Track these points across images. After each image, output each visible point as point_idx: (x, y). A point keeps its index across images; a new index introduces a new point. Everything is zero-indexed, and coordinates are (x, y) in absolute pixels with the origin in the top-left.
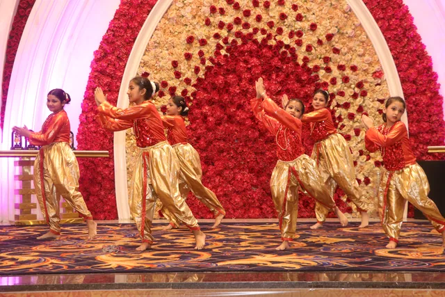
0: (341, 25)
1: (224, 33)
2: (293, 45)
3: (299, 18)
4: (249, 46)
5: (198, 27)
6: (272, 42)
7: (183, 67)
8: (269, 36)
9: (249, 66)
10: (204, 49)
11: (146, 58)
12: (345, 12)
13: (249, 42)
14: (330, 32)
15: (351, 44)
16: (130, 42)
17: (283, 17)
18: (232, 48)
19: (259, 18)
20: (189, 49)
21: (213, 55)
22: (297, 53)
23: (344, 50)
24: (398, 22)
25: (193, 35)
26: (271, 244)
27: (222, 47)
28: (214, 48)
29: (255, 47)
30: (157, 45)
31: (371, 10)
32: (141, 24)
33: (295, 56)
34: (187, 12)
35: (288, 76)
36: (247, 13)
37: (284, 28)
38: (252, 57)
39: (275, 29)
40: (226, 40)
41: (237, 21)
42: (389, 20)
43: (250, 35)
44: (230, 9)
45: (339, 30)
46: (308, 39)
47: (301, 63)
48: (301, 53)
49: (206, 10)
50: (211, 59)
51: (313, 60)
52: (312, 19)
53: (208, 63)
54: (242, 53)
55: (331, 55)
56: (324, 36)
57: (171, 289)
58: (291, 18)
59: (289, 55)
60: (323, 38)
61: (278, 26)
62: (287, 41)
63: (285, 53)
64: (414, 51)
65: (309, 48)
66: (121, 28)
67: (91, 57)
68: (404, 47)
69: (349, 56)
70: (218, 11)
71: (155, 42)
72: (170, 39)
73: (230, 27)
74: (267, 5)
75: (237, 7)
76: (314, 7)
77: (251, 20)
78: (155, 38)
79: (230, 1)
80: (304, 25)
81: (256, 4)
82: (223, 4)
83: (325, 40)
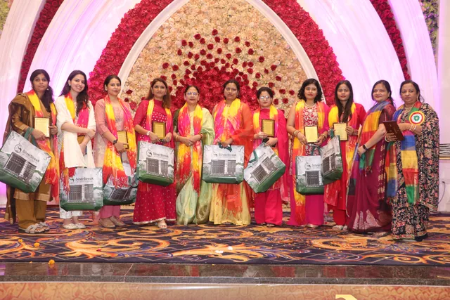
0: (283, 59)
1: (192, 61)
2: (246, 73)
3: (251, 52)
4: (212, 72)
5: (172, 56)
6: (230, 70)
8: (227, 65)
9: (211, 88)
10: (176, 73)
11: (130, 79)
12: (285, 49)
13: (211, 68)
14: (275, 64)
15: (290, 74)
16: (118, 66)
17: (238, 51)
19: (220, 51)
20: (164, 73)
21: (183, 78)
22: (249, 79)
23: (285, 78)
24: (325, 58)
25: (168, 63)
26: (223, 233)
27: (190, 72)
28: (184, 73)
29: (216, 73)
30: (139, 68)
31: (306, 49)
32: (127, 52)
33: (247, 82)
34: (164, 44)
36: (210, 47)
37: (239, 59)
38: (213, 80)
39: (232, 60)
40: (193, 67)
41: (203, 52)
42: (318, 57)
43: (213, 64)
44: (197, 43)
45: (281, 63)
46: (257, 68)
47: (251, 87)
48: (252, 79)
49: (179, 43)
50: (181, 81)
51: (260, 84)
52: (261, 53)
53: (179, 84)
54: (206, 77)
55: (275, 81)
56: (270, 67)
57: (124, 282)
58: (245, 50)
59: (242, 80)
60: (269, 68)
61: (235, 57)
62: (241, 69)
63: (239, 78)
65: (258, 75)
66: (112, 55)
68: (329, 78)
69: (288, 83)
70: (188, 44)
71: (138, 67)
72: (150, 64)
73: (197, 57)
74: (226, 41)
75: (203, 41)
76: (263, 44)
77: (214, 52)
78: (138, 64)
79: (197, 37)
80: (255, 58)
81: (218, 40)
82: (192, 39)
83: (270, 70)
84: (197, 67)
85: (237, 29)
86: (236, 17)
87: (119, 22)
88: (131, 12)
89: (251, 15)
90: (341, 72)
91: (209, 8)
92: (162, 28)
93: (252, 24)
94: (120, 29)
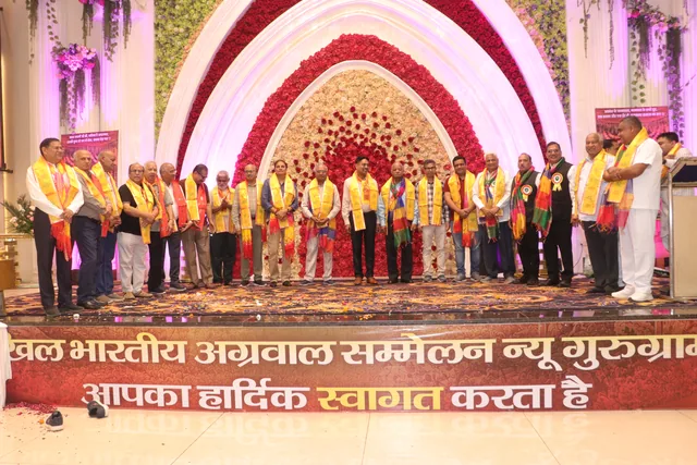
0: (420, 131)
1: (332, 138)
2: (384, 146)
3: (388, 126)
4: (351, 147)
5: (313, 134)
6: (368, 144)
7: (302, 164)
8: (366, 140)
10: (318, 150)
12: (422, 121)
13: (351, 144)
14: (412, 136)
15: (427, 145)
16: (263, 148)
17: (376, 125)
18: (339, 149)
20: (306, 151)
21: (324, 155)
22: (387, 152)
23: (422, 149)
24: (461, 128)
25: (310, 141)
27: (331, 149)
28: (325, 149)
29: (355, 148)
30: (283, 148)
31: (441, 120)
32: (271, 134)
33: (386, 155)
34: (305, 124)
35: (380, 169)
36: (349, 123)
37: (377, 133)
39: (370, 134)
40: (333, 144)
41: (342, 129)
42: (454, 127)
43: (352, 139)
44: (336, 120)
45: (418, 134)
46: (395, 141)
47: (390, 159)
48: (390, 152)
49: (319, 122)
50: (323, 158)
51: (399, 156)
52: (398, 126)
54: (346, 152)
55: (413, 153)
58: (382, 125)
59: (381, 154)
60: (406, 140)
61: (373, 132)
62: (379, 143)
63: (378, 152)
64: (474, 149)
65: (396, 148)
66: (257, 137)
67: (236, 159)
69: (426, 154)
70: (328, 122)
72: (292, 144)
73: (336, 134)
74: (364, 117)
75: (341, 119)
76: (400, 118)
77: (352, 128)
78: (282, 143)
79: (336, 114)
80: (392, 131)
81: (356, 116)
82: (332, 117)
83: (407, 142)
84: (337, 143)
85: (374, 104)
86: (372, 93)
87: (263, 106)
88: (273, 96)
89: (386, 90)
90: (477, 140)
91: (347, 86)
92: (303, 109)
93: (388, 99)
94: (263, 112)
